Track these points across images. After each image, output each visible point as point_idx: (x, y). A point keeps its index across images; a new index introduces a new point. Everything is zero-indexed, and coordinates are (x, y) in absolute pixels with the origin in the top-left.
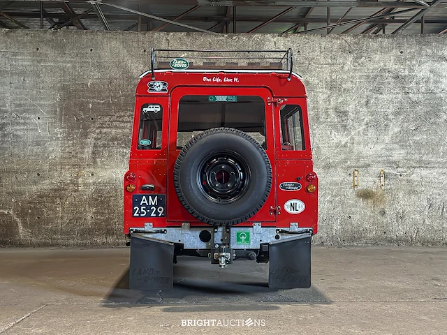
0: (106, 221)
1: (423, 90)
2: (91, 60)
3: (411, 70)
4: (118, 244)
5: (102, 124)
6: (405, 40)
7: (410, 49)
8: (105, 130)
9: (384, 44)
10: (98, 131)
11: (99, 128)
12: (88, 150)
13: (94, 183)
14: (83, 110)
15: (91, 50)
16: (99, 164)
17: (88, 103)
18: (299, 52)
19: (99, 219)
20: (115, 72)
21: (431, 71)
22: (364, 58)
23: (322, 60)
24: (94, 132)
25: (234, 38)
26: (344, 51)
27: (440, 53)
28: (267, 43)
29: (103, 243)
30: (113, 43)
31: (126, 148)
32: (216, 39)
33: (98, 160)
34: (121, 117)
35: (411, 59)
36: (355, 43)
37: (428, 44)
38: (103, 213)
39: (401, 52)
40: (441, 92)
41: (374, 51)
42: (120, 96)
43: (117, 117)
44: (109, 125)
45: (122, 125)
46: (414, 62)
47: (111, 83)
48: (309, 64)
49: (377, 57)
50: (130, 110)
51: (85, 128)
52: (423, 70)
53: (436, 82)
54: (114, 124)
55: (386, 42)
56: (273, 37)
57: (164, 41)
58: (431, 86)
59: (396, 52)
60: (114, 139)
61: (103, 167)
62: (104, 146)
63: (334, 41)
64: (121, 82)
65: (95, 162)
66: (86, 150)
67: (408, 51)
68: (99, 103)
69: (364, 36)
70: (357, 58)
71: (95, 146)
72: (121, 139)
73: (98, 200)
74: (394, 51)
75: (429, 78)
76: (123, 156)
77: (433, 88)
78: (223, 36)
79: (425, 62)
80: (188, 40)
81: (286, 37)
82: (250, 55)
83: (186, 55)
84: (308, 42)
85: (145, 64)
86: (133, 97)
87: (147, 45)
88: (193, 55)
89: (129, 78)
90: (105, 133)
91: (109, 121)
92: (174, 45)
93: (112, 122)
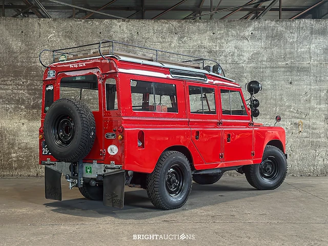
1: (230, 61)
3: (221, 47)
4: (4, 176)
6: (216, 25)
18: (138, 33)
21: (236, 47)
22: (186, 38)
23: (155, 39)
25: (89, 22)
26: (171, 32)
27: (242, 34)
28: (114, 26)
32: (76, 23)
34: (5, 81)
35: (221, 38)
36: (179, 26)
37: (233, 27)
39: (214, 33)
40: (243, 63)
41: (193, 33)
42: (4, 66)
43: (2, 81)
45: (6, 87)
46: (223, 41)
48: (146, 42)
49: (196, 37)
50: (11, 76)
52: (230, 46)
53: (239, 55)
55: (202, 26)
56: (119, 22)
57: (36, 24)
58: (236, 59)
59: (210, 33)
63: (163, 25)
64: (5, 55)
67: (219, 32)
69: (186, 22)
70: (181, 38)
72: (5, 98)
74: (208, 32)
75: (234, 53)
76: (7, 110)
77: (237, 60)
78: (81, 21)
79: (231, 40)
80: (55, 24)
81: (128, 22)
82: (101, 35)
83: (53, 35)
84: (145, 26)
85: (22, 41)
86: (15, 67)
87: (23, 28)
88: (59, 35)
89: (11, 52)
92: (45, 27)
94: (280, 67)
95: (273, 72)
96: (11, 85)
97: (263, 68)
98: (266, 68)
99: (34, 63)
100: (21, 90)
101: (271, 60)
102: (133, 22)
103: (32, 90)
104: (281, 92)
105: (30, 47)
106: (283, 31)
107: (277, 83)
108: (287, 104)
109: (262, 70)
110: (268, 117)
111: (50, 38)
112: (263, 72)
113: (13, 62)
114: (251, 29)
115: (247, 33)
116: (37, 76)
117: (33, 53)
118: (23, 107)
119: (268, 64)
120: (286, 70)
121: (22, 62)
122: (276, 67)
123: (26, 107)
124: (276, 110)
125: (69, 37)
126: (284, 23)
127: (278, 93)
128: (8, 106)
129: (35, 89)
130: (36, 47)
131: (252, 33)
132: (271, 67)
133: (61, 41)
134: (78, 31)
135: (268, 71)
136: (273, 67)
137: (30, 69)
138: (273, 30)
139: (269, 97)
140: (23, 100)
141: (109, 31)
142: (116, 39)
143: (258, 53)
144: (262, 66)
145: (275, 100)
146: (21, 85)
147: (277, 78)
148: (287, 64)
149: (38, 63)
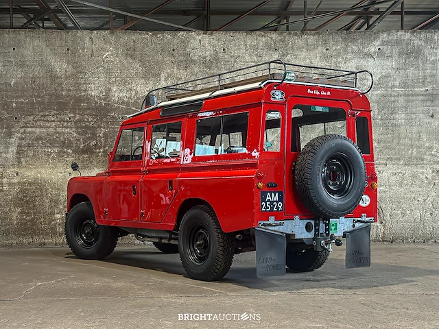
0: (32, 221)
2: (13, 60)
3: (337, 67)
4: (44, 244)
5: (26, 123)
6: (331, 37)
7: (336, 46)
8: (29, 129)
9: (309, 41)
10: (22, 130)
11: (23, 127)
12: (13, 150)
13: (19, 183)
14: (7, 110)
15: (14, 49)
16: (24, 163)
17: (12, 102)
18: (224, 49)
19: (24, 219)
20: (38, 71)
21: (357, 68)
22: (289, 56)
23: (247, 58)
24: (18, 133)
25: (159, 36)
26: (269, 48)
27: (366, 50)
28: (192, 41)
29: (29, 243)
30: (36, 42)
31: (50, 147)
32: (140, 37)
33: (22, 159)
34: (45, 116)
35: (337, 56)
36: (280, 40)
37: (354, 40)
38: (28, 213)
39: (327, 49)
41: (300, 49)
42: (44, 95)
43: (42, 116)
44: (33, 124)
45: (47, 124)
46: (340, 60)
47: (34, 82)
48: (235, 61)
49: (303, 54)
50: (54, 109)
51: (9, 127)
52: (349, 67)
53: (362, 79)
54: (39, 123)
55: (311, 39)
56: (198, 34)
57: (87, 39)
59: (321, 49)
60: (39, 138)
61: (27, 167)
62: (29, 146)
63: (259, 38)
64: (45, 80)
65: (19, 162)
66: (10, 150)
67: (334, 48)
68: (22, 103)
69: (290, 34)
70: (282, 56)
71: (19, 146)
72: (46, 139)
73: (22, 200)
76: (48, 156)
77: (359, 85)
78: (148, 34)
79: (351, 59)
80: (112, 38)
81: (211, 34)
82: (175, 53)
83: (110, 53)
84: (234, 40)
85: (69, 62)
86: (58, 96)
87: (70, 44)
88: (118, 54)
89: (53, 76)
90: (30, 133)
91: (33, 121)
92: (98, 43)
93: (36, 121)
94: (418, 95)
95: (408, 101)
96: (54, 121)
97: (394, 96)
98: (398, 96)
99: (85, 91)
100: (67, 128)
101: (405, 85)
102: (217, 35)
103: (82, 127)
104: (420, 128)
105: (79, 70)
106: (421, 45)
107: (414, 116)
108: (427, 145)
109: (393, 98)
110: (401, 163)
111: (106, 57)
112: (394, 102)
113: (56, 90)
114: (378, 43)
115: (373, 48)
116: (88, 109)
117: (83, 78)
118: (70, 151)
119: (401, 91)
120: (426, 98)
121: (69, 90)
122: (412, 95)
123: (74, 152)
124: (412, 153)
125: (131, 56)
126: (423, 35)
127: (415, 129)
128: (50, 150)
129: (86, 127)
130: (88, 70)
131: (379, 49)
132: (405, 95)
133: (120, 61)
134: (144, 47)
135: (402, 100)
136: (408, 95)
137: (79, 100)
138: (407, 44)
139: (403, 136)
140: (71, 142)
141: (185, 48)
142: (195, 58)
143: (387, 76)
144: (393, 94)
145: (411, 139)
146: (68, 122)
147: (414, 110)
148: (427, 90)
149: (90, 92)
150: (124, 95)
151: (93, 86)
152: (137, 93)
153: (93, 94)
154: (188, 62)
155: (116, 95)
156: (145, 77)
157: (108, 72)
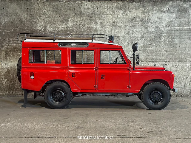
0: (12, 84)
1: (154, 26)
2: (3, 13)
3: (148, 17)
4: (18, 95)
5: (9, 42)
6: (146, 4)
7: (148, 8)
8: (11, 44)
9: (136, 5)
10: (7, 45)
13: (6, 68)
14: (1, 35)
15: (4, 8)
16: (8, 59)
17: (3, 32)
18: (97, 9)
19: (9, 84)
20: (14, 18)
21: (158, 18)
22: (127, 12)
23: (108, 13)
25: (68, 2)
26: (118, 8)
27: (162, 9)
28: (83, 5)
29: (11, 94)
30: (13, 5)
31: (20, 52)
32: (60, 3)
33: (8, 58)
35: (149, 12)
36: (123, 5)
37: (157, 5)
38: (11, 81)
39: (144, 9)
40: (162, 27)
41: (132, 8)
42: (17, 29)
43: (16, 38)
44: (12, 42)
45: (18, 42)
46: (150, 14)
47: (13, 23)
48: (102, 14)
49: (133, 11)
50: (21, 35)
51: (2, 43)
52: (154, 17)
53: (160, 23)
54: (15, 41)
55: (137, 4)
56: (86, 2)
57: (36, 4)
58: (158, 25)
59: (142, 9)
60: (15, 48)
61: (10, 61)
62: (10, 51)
63: (113, 4)
64: (17, 22)
65: (6, 59)
66: (2, 53)
67: (147, 8)
68: (7, 32)
69: (127, 2)
70: (124, 12)
71: (6, 51)
72: (18, 49)
73: (8, 75)
74: (141, 8)
75: (157, 21)
77: (159, 26)
78: (63, 2)
79: (155, 13)
80: (47, 4)
81: (92, 2)
82: (75, 10)
83: (46, 10)
84: (102, 5)
85: (28, 14)
86: (23, 30)
87: (28, 6)
88: (49, 11)
89: (21, 21)
90: (11, 46)
91: (12, 40)
92: (41, 6)
93: (13, 41)
94: (185, 30)
95: (181, 33)
97: (174, 31)
98: (176, 30)
99: (35, 27)
101: (179, 26)
102: (94, 2)
104: (186, 45)
105: (32, 18)
106: (187, 7)
107: (183, 40)
108: (189, 53)
109: (174, 32)
110: (177, 61)
111: (45, 12)
112: (174, 33)
113: (22, 27)
114: (168, 6)
115: (165, 9)
117: (34, 21)
119: (178, 28)
120: (189, 32)
121: (28, 27)
122: (183, 30)
124: (182, 57)
125: (56, 12)
126: (188, 3)
127: (183, 46)
128: (20, 53)
130: (36, 18)
131: (168, 9)
132: (179, 30)
133: (51, 14)
134: (61, 7)
135: (178, 32)
136: (181, 30)
137: (33, 31)
138: (181, 7)
139: (178, 49)
141: (80, 8)
142: (84, 13)
143: (172, 21)
144: (174, 29)
145: (181, 50)
147: (183, 37)
148: (190, 28)
149: (37, 28)
150: (53, 29)
151: (38, 25)
152: (58, 28)
153: (39, 29)
154: (81, 15)
155: (49, 29)
156: (62, 21)
157: (46, 19)
